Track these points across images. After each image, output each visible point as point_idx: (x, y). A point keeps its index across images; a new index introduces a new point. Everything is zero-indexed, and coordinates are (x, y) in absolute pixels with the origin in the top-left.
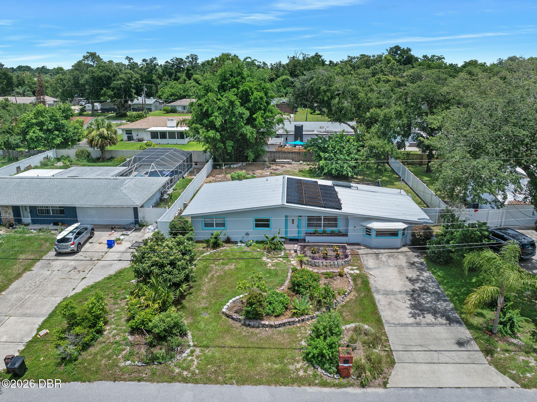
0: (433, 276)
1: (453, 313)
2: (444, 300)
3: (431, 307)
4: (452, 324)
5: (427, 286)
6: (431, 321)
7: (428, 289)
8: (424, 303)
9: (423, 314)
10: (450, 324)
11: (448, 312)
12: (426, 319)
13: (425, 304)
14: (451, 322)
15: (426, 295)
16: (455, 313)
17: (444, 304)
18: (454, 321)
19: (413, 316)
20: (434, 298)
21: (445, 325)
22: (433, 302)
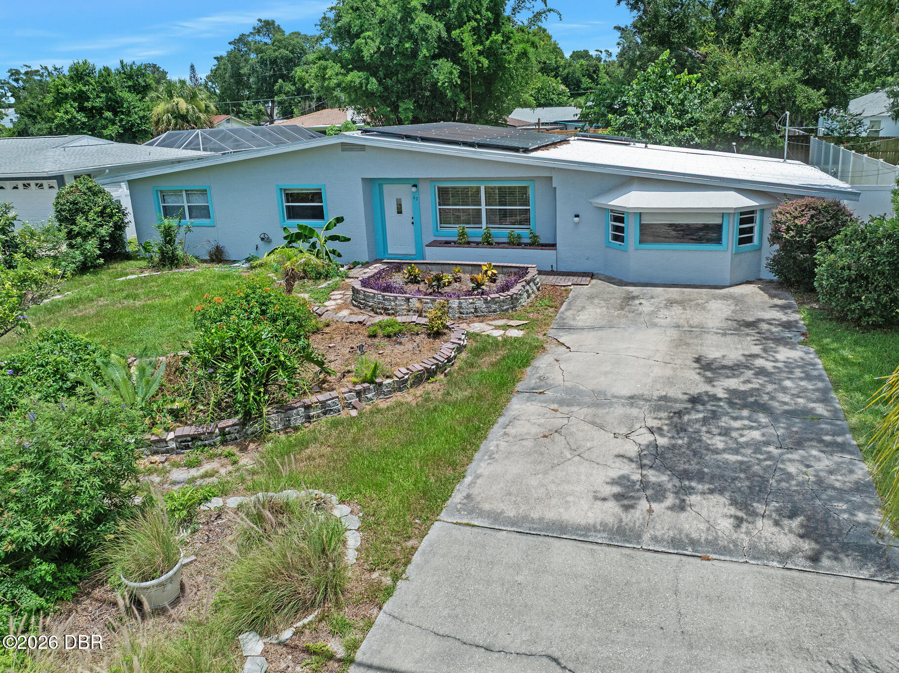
0: (818, 361)
1: (854, 508)
2: (834, 444)
3: (744, 467)
4: (825, 562)
5: (770, 388)
6: (711, 527)
7: (773, 398)
8: (721, 446)
9: (683, 491)
10: (815, 559)
11: (831, 499)
12: (683, 515)
13: (724, 451)
14: (826, 546)
15: (749, 418)
16: (869, 509)
17: (824, 462)
18: (845, 548)
19: (618, 497)
20: (780, 432)
21: (784, 557)
22: (771, 449)
